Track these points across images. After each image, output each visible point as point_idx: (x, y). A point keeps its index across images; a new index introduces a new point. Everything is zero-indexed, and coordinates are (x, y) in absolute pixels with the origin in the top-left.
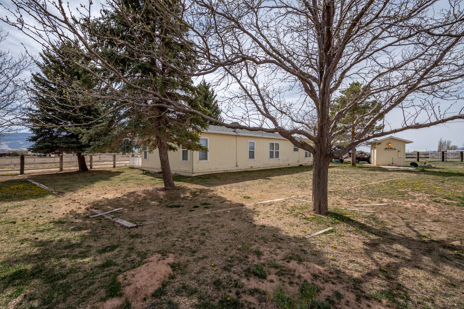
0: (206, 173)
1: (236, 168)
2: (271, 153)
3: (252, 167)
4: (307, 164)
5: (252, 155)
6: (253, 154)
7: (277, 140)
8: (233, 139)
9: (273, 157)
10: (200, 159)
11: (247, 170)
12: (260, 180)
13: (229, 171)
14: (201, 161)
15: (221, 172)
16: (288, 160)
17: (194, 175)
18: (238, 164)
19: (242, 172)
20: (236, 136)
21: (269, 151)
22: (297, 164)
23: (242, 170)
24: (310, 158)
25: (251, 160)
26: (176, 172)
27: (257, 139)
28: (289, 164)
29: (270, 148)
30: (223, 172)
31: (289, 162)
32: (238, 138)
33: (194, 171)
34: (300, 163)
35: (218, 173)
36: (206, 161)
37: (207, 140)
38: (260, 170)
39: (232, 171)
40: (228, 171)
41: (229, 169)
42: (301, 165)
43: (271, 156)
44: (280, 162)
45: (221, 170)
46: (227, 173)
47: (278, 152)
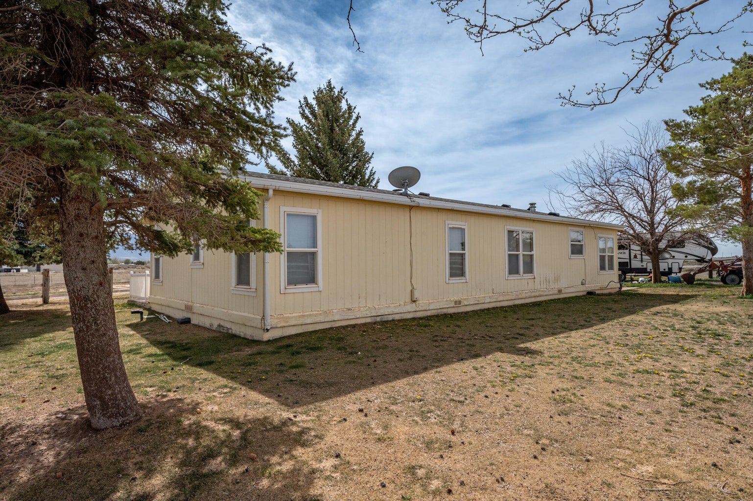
0: (311, 328)
1: (412, 307)
2: (513, 261)
3: (458, 303)
4: (606, 288)
5: (458, 267)
6: (462, 264)
7: (528, 223)
8: (402, 217)
9: (517, 272)
10: (291, 282)
11: (445, 311)
12: (499, 355)
13: (390, 318)
14: (293, 289)
15: (363, 321)
16: (557, 279)
17: (267, 336)
18: (417, 295)
19: (428, 318)
20: (411, 207)
21: (507, 253)
22: (581, 290)
23: (429, 313)
24: (611, 272)
25: (456, 280)
26: (222, 323)
27: (473, 220)
28: (560, 291)
29: (509, 246)
30: (369, 320)
31: (557, 286)
32: (417, 216)
33: (270, 322)
34: (589, 287)
35: (354, 326)
36: (311, 287)
37: (314, 218)
38: (483, 311)
39: (397, 317)
40: (385, 318)
41: (389, 311)
42: (590, 293)
43: (513, 270)
44: (538, 286)
45: (364, 314)
46: (384, 323)
47: (531, 256)
